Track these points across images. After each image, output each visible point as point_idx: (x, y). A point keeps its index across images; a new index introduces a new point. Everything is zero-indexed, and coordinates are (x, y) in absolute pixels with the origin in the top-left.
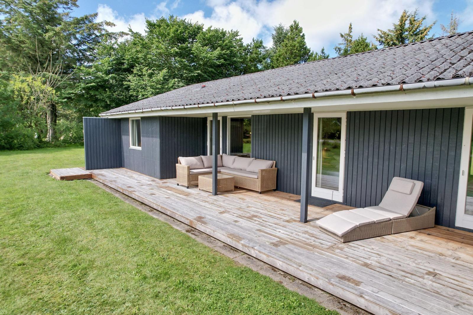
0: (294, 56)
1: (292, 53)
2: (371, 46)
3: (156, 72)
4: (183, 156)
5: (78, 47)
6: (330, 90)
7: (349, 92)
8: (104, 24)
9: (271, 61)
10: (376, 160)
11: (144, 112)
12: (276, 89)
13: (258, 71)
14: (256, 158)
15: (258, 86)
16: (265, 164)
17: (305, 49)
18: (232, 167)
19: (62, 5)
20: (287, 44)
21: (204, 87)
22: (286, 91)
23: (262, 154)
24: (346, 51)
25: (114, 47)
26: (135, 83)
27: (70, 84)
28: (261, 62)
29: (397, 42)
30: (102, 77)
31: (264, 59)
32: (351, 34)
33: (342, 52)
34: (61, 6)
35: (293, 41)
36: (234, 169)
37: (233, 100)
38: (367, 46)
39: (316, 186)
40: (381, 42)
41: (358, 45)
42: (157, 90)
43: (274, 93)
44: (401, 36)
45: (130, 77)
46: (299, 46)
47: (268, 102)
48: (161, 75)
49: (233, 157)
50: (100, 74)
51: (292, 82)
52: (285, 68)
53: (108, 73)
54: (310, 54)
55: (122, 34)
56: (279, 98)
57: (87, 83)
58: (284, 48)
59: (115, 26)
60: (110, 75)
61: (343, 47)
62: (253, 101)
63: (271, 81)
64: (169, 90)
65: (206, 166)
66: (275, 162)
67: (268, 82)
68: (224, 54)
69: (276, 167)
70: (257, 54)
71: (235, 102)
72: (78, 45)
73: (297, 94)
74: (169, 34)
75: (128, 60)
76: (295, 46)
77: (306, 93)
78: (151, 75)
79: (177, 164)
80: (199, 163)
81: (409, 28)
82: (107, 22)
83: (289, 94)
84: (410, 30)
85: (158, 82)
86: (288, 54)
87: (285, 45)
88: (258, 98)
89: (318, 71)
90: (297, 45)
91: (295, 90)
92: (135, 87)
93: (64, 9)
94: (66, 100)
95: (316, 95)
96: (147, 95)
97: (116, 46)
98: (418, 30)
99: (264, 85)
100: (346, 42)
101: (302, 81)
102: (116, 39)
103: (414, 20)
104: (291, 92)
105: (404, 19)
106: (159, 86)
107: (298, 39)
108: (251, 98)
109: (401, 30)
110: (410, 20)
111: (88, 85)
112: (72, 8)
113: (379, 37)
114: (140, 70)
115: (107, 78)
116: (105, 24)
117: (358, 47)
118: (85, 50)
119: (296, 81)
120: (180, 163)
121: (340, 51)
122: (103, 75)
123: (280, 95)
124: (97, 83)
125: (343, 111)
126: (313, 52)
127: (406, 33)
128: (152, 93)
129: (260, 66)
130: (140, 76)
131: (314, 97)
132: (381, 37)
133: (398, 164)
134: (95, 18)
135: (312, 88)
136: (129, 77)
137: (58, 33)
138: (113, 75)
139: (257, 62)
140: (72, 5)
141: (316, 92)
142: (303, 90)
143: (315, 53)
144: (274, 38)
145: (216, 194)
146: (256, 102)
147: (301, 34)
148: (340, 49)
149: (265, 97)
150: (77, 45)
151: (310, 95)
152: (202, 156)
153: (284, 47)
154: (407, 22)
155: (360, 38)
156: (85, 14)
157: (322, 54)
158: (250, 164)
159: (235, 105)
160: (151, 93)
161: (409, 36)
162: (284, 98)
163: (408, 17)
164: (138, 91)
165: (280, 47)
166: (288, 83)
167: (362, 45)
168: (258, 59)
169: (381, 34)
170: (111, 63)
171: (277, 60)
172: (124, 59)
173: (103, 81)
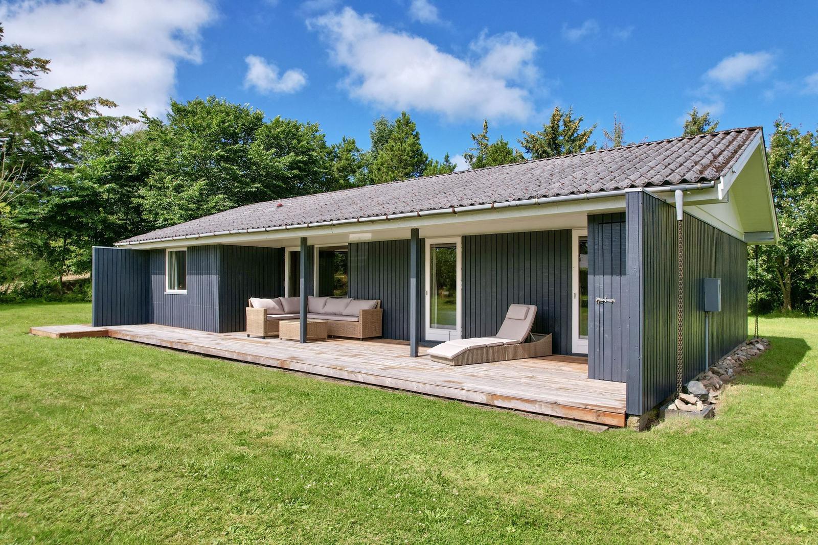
0: (404, 165)
1: (400, 161)
2: (514, 154)
3: (188, 183)
4: (256, 297)
5: (45, 137)
6: (434, 209)
7: (451, 210)
8: (97, 102)
9: (370, 172)
10: (494, 290)
11: (202, 237)
12: (381, 208)
13: (351, 186)
14: (355, 299)
15: (359, 205)
16: (367, 305)
17: (421, 154)
18: (322, 311)
19: (20, 67)
20: (393, 146)
21: (281, 206)
22: (391, 211)
23: (363, 293)
24: (480, 160)
25: (114, 140)
26: (153, 200)
27: (32, 199)
28: (354, 172)
29: (549, 150)
30: (94, 188)
31: (359, 168)
32: (486, 135)
33: (474, 160)
34: (17, 68)
35: (401, 143)
36: (326, 314)
37: (331, 220)
38: (509, 153)
39: (431, 327)
40: (529, 150)
41: (497, 152)
42: (190, 212)
43: (379, 212)
44: (554, 142)
45: (142, 191)
46: (411, 150)
47: (373, 221)
48: (195, 189)
49: (323, 299)
50: (87, 183)
51: (398, 201)
52: (390, 184)
53: (102, 181)
54: (427, 162)
55: (127, 120)
56: (384, 217)
57: (64, 198)
58: (389, 152)
59: (116, 106)
60: (108, 186)
61: (476, 153)
62: (356, 220)
63: (374, 200)
64: (208, 213)
65: (286, 310)
66: (379, 301)
67: (371, 201)
68: (300, 161)
69: (381, 308)
70: (349, 160)
71: (334, 222)
72: (45, 133)
73: (402, 212)
74: (209, 126)
75: (139, 163)
76: (405, 150)
77: (412, 211)
78: (178, 189)
79: (247, 308)
80: (277, 307)
81: (564, 131)
82: (102, 99)
83: (394, 213)
84: (564, 134)
85: (190, 199)
86: (395, 161)
87: (391, 148)
88: (361, 217)
89: (427, 190)
90: (408, 149)
91: (401, 209)
92: (151, 207)
93: (21, 74)
94: (25, 225)
95: (421, 213)
96: (172, 219)
97: (116, 140)
98: (575, 135)
99: (366, 204)
100: (480, 146)
101: (409, 200)
102: (115, 127)
103: (570, 121)
104: (397, 211)
105: (557, 118)
106: (193, 206)
107: (410, 140)
108: (353, 218)
109: (554, 134)
110: (564, 120)
111: (66, 200)
112: (36, 73)
113: (524, 142)
114: (161, 180)
115: (101, 190)
116: (99, 102)
117: (496, 155)
118: (57, 142)
119: (403, 200)
120: (252, 306)
121: (471, 159)
122: (95, 186)
123: (385, 214)
124: (82, 196)
125: (458, 236)
126: (432, 159)
127: (561, 138)
128: (181, 216)
129: (352, 179)
130: (160, 189)
131: (419, 216)
132: (528, 142)
133: (516, 292)
134: (80, 93)
135: (418, 207)
136: (139, 190)
137: (15, 113)
138: (113, 185)
139: (347, 172)
140: (37, 68)
141: (421, 210)
142: (409, 209)
143: (434, 161)
144: (373, 138)
145: (305, 342)
146: (359, 222)
147: (414, 133)
148: (471, 157)
149: (369, 216)
150: (42, 133)
151: (416, 214)
152: (281, 298)
153: (388, 150)
154: (561, 123)
155: (499, 142)
156: (64, 86)
157: (445, 163)
158: (347, 305)
159: (334, 225)
160: (178, 215)
161: (565, 142)
162: (389, 217)
163: (561, 116)
164: (157, 214)
165: (382, 150)
166: (393, 202)
167: (501, 152)
168: (350, 168)
169: (527, 137)
170: (108, 166)
171: (379, 169)
172: (131, 162)
173: (93, 195)
